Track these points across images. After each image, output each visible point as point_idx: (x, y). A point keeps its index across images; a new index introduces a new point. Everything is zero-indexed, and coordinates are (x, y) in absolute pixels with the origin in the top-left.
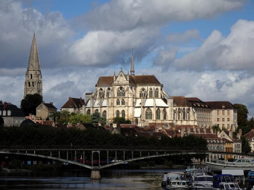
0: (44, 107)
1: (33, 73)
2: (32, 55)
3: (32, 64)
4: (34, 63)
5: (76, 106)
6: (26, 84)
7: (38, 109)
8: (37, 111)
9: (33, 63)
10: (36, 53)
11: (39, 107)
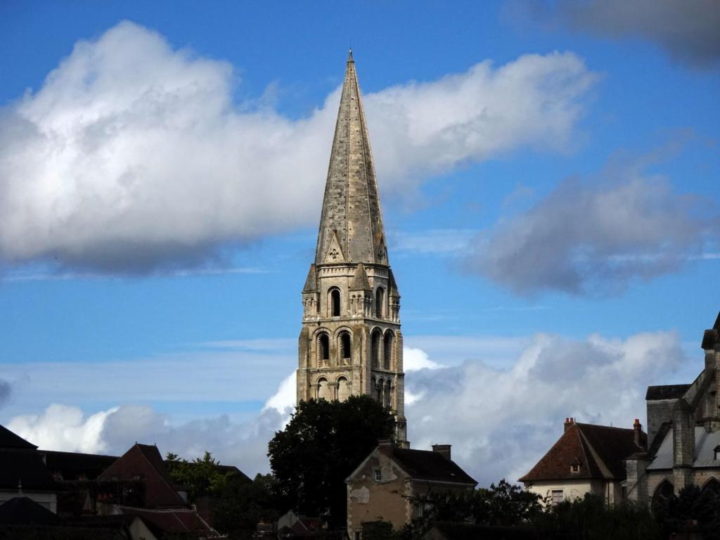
0: (390, 470)
1: (340, 278)
2: (340, 177)
3: (339, 229)
4: (350, 224)
5: (606, 473)
6: (309, 348)
7: (358, 484)
8: (349, 495)
9: (343, 222)
10: (361, 166)
11: (362, 472)
